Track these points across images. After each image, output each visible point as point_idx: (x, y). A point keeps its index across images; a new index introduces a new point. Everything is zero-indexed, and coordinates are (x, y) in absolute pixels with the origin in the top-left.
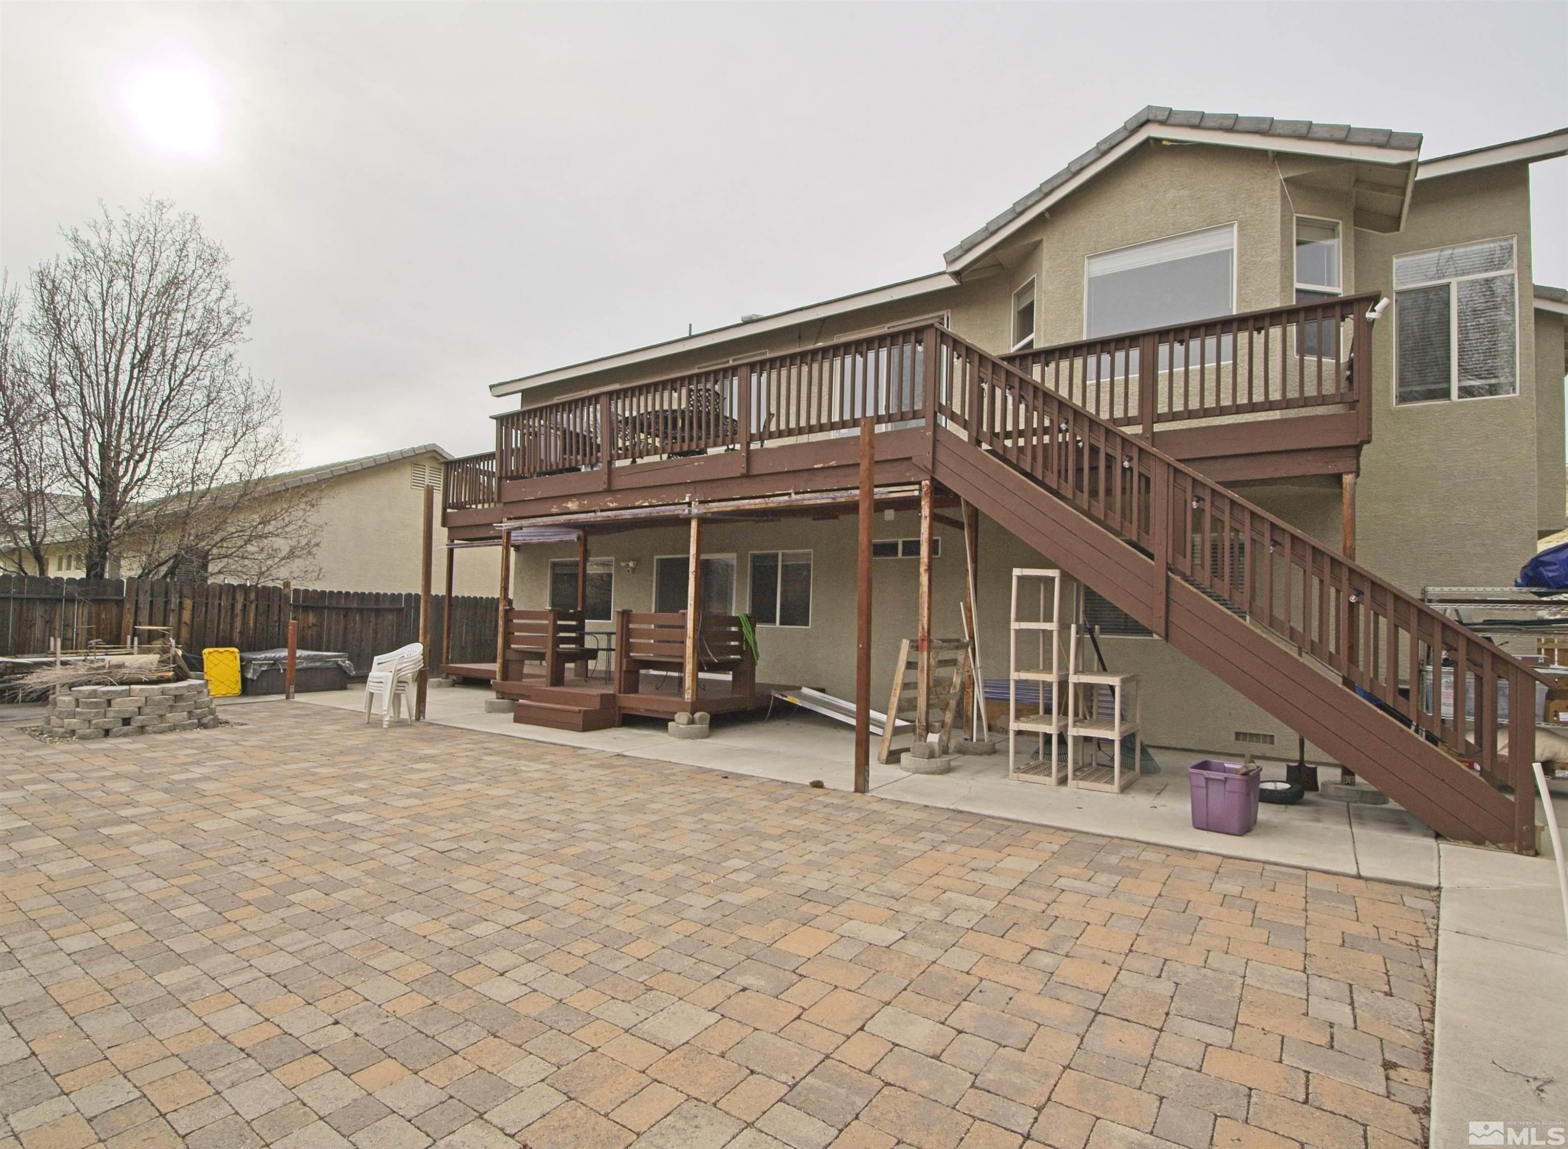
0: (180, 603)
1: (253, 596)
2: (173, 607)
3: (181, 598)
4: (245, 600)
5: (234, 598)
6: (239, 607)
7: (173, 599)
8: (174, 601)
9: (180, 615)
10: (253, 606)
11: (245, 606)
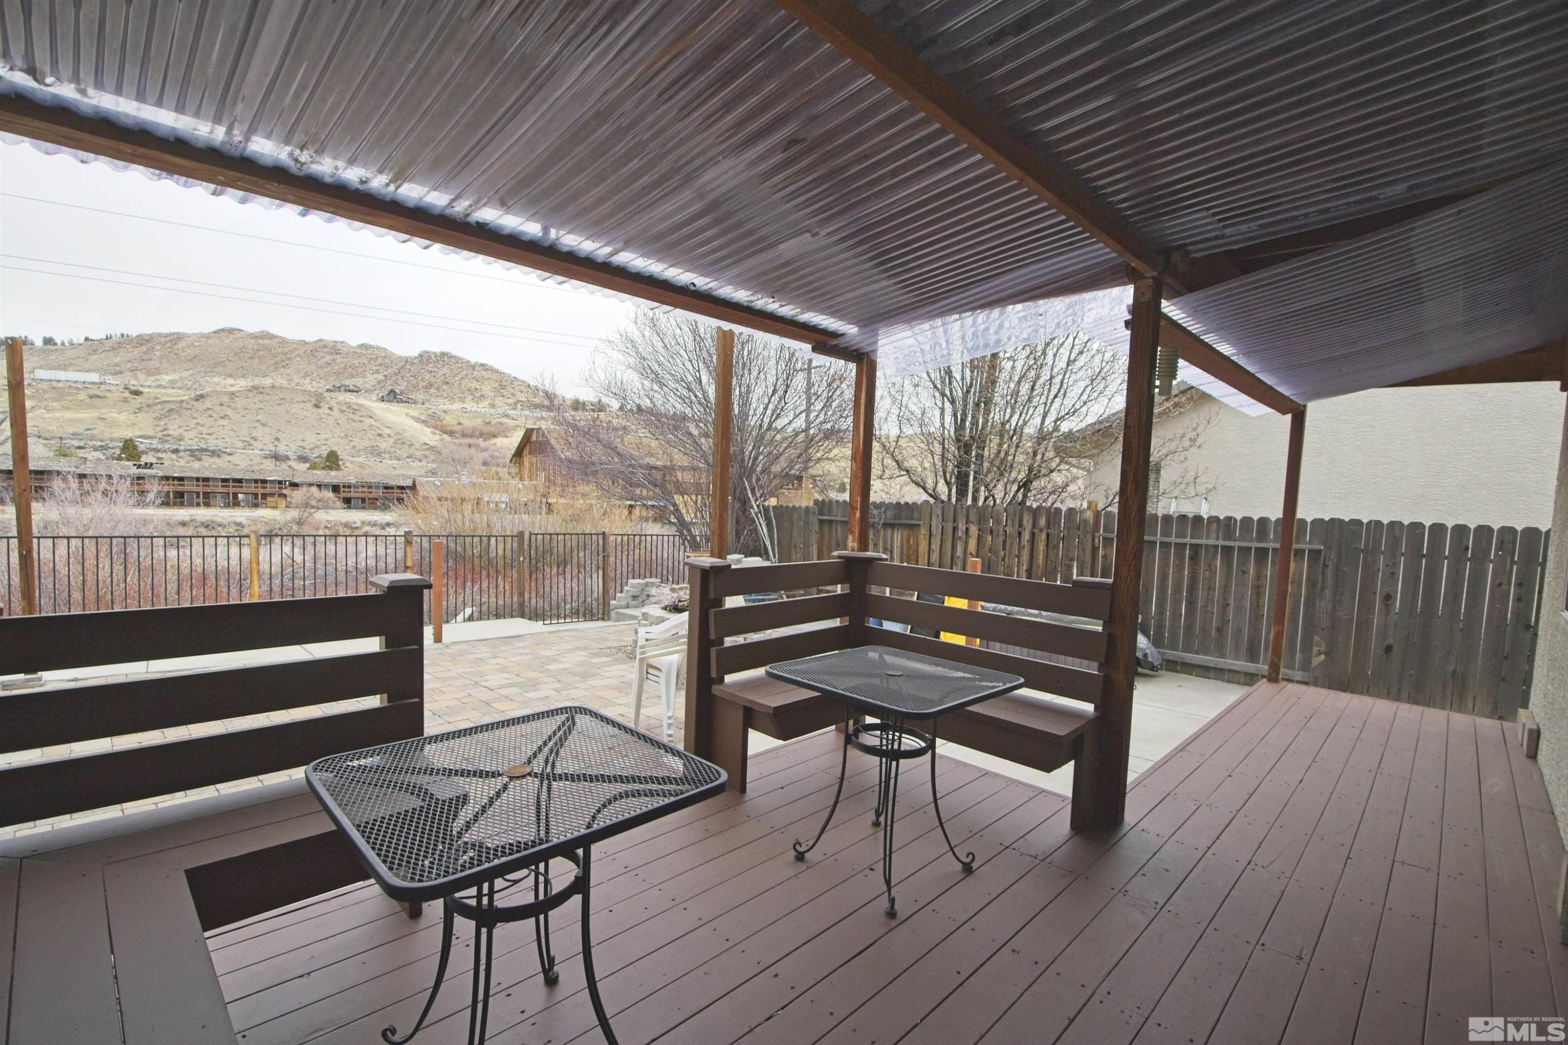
0: (967, 529)
1: (1042, 522)
2: (960, 534)
3: (967, 523)
4: (1034, 526)
5: (1021, 525)
6: (1026, 536)
7: (960, 525)
8: (962, 526)
9: (966, 543)
10: (1044, 536)
11: (1033, 535)
